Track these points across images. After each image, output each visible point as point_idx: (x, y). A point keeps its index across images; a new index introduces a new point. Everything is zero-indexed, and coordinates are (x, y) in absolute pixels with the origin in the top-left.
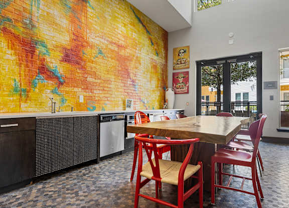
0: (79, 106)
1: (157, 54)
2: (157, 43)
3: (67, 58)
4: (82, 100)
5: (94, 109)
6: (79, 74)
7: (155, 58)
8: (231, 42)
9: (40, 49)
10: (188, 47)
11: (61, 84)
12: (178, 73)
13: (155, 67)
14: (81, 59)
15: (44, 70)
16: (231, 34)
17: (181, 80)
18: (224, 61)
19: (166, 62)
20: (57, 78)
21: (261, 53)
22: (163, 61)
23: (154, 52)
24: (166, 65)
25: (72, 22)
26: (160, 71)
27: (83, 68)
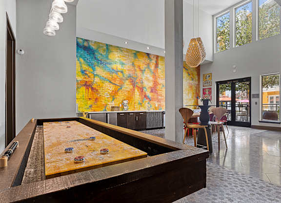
0: (156, 108)
1: (193, 79)
2: (192, 74)
3: (152, 91)
4: (157, 106)
5: (161, 109)
6: (156, 96)
7: (191, 82)
8: (235, 71)
9: (145, 89)
10: (211, 74)
11: (150, 100)
12: (205, 89)
13: (191, 87)
14: (157, 90)
15: (145, 96)
16: (234, 66)
17: (207, 93)
18: (231, 82)
19: (199, 82)
20: (149, 98)
21: (251, 77)
22: (197, 83)
23: (190, 79)
24: (199, 84)
25: (153, 77)
26: (194, 88)
27: (157, 93)
